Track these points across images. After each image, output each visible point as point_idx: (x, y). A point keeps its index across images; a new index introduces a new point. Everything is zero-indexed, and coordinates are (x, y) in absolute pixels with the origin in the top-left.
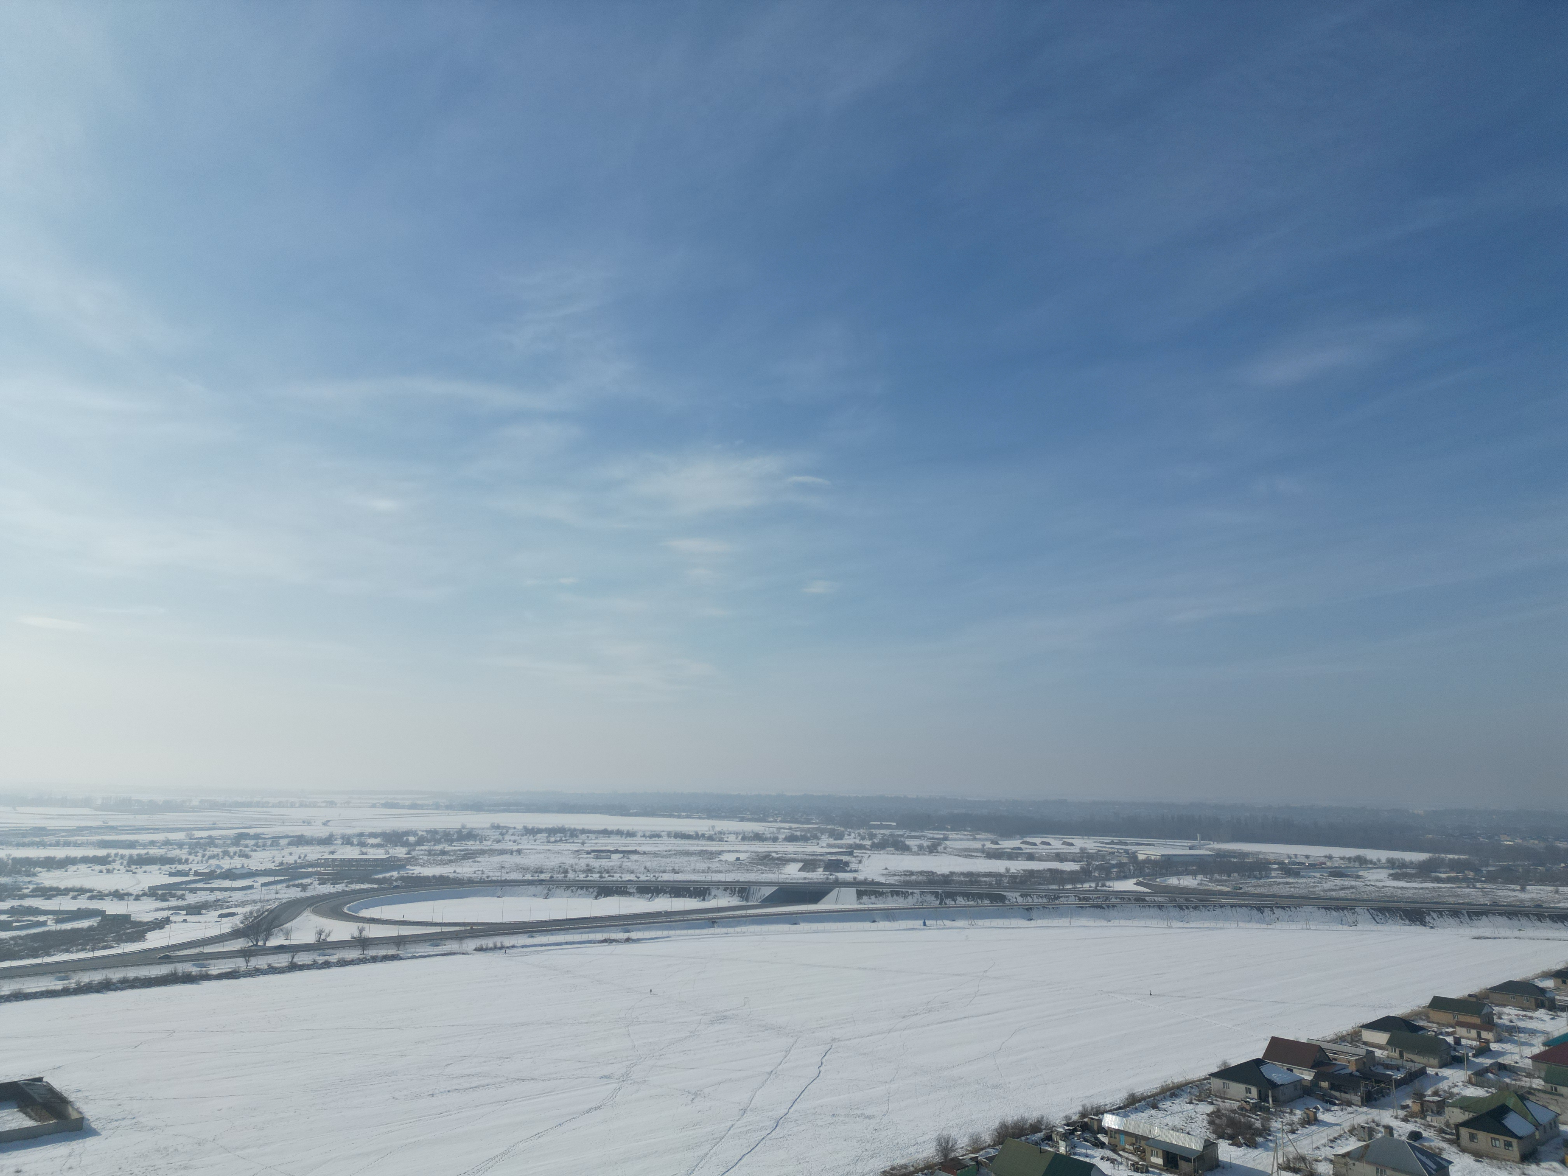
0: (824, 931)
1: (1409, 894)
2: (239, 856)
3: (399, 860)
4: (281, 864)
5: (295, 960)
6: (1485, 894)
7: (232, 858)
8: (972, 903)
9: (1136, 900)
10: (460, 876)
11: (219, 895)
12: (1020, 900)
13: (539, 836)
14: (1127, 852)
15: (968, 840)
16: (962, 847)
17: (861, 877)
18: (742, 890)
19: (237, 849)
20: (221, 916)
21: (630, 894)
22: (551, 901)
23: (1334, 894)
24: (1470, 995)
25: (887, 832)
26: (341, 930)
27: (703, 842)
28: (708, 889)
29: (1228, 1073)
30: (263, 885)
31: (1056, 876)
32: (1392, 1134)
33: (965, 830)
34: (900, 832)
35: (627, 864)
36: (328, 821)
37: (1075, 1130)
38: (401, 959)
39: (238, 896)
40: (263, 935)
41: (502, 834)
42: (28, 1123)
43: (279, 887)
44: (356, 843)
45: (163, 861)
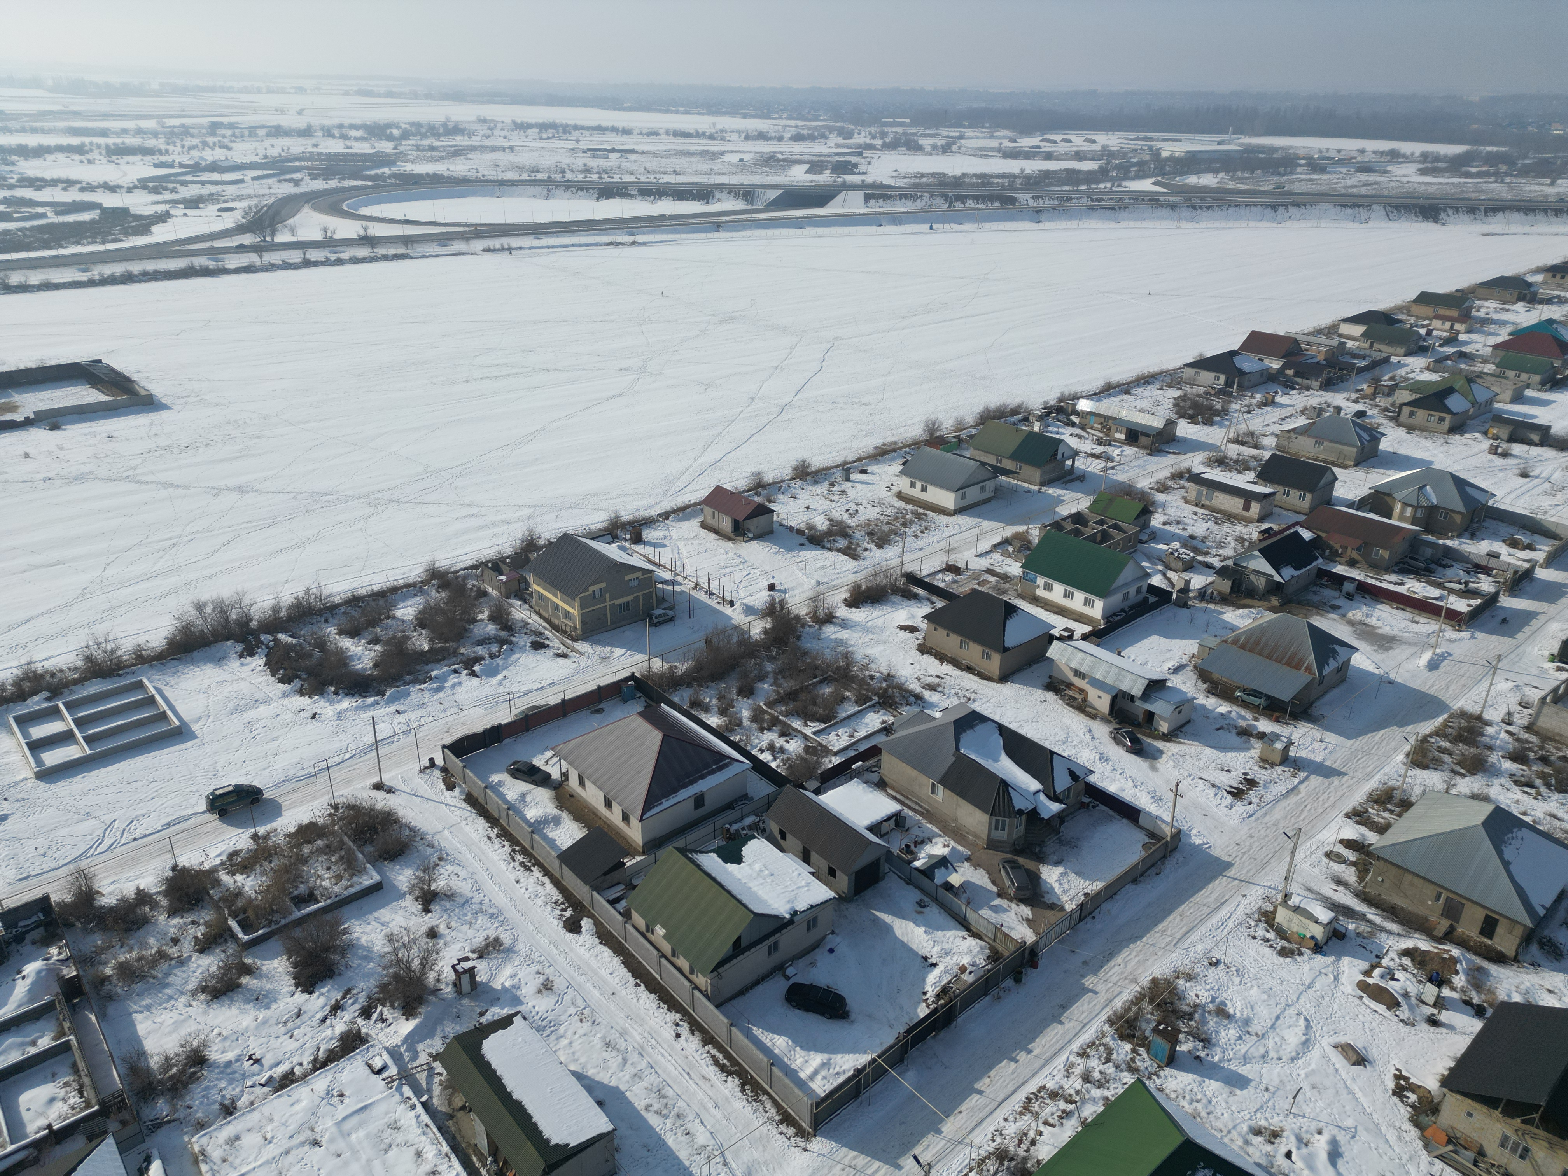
0: (829, 236)
1: (1431, 190)
2: (220, 147)
3: (387, 155)
4: (266, 157)
5: (308, 256)
6: (1510, 187)
7: (213, 149)
8: (981, 206)
9: (1150, 200)
10: (454, 174)
11: (214, 189)
12: (1031, 202)
13: (530, 132)
14: (1150, 148)
15: (985, 138)
16: (979, 146)
17: (869, 179)
18: (747, 193)
19: (216, 140)
20: (220, 210)
21: (632, 196)
22: (552, 202)
23: (1355, 190)
24: (1457, 290)
25: (900, 130)
26: (347, 229)
27: (704, 142)
28: (711, 192)
29: (1202, 364)
30: (254, 179)
31: (1073, 176)
32: (1339, 413)
33: (983, 127)
34: (914, 130)
35: (626, 165)
36: (303, 110)
37: (1051, 413)
38: (412, 258)
39: (231, 190)
40: (268, 231)
41: (490, 129)
42: (104, 398)
43: (270, 181)
44: (337, 135)
45: (142, 151)
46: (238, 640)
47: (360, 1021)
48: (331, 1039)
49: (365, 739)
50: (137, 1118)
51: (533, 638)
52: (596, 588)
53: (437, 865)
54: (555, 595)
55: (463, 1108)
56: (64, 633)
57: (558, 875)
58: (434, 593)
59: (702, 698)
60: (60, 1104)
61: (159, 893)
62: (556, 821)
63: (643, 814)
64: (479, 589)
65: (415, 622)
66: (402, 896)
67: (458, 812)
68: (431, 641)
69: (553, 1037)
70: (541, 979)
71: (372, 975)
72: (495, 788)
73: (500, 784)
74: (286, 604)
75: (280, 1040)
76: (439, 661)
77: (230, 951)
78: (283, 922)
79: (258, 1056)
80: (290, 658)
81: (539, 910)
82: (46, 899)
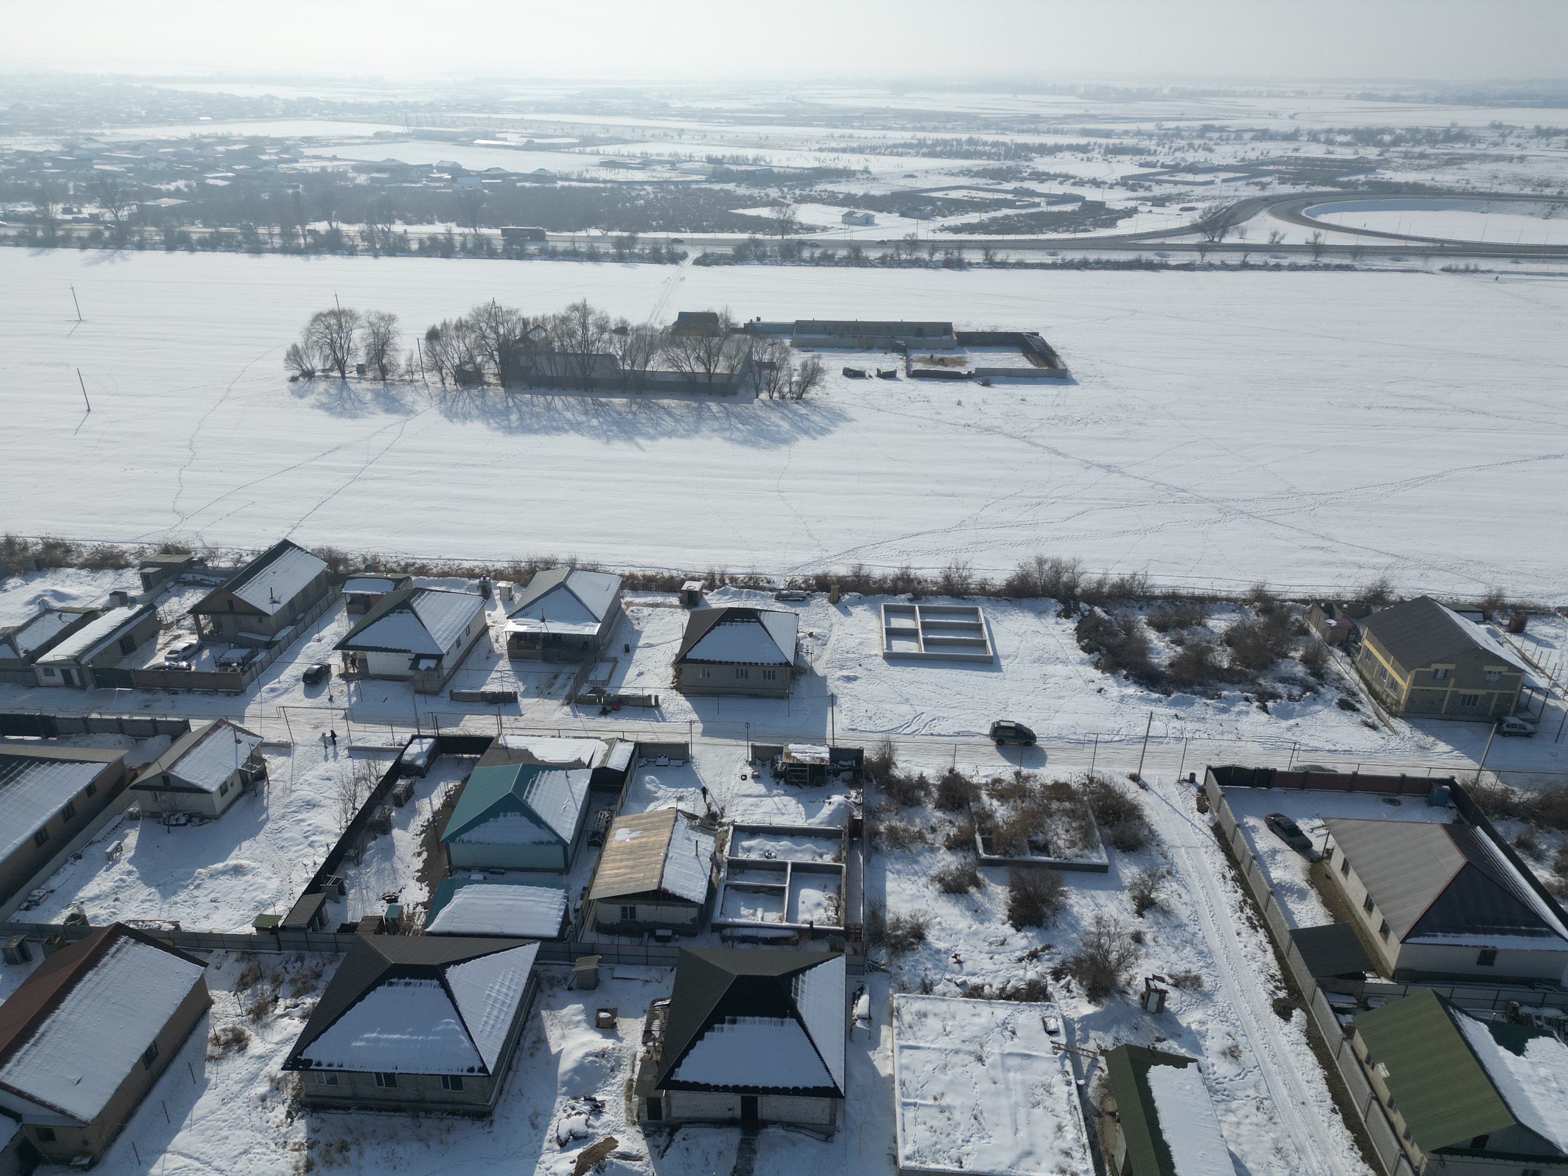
2: (1204, 149)
3: (1369, 161)
4: (1243, 160)
5: (1248, 259)
7: (1196, 151)
10: (1438, 185)
11: (1182, 189)
19: (1202, 142)
20: (1182, 209)
26: (1297, 234)
30: (1224, 181)
36: (1296, 114)
38: (1356, 270)
39: (1199, 191)
40: (1219, 232)
41: (1503, 136)
42: (1029, 366)
43: (1239, 184)
44: (1323, 139)
45: (1135, 151)
46: (1061, 601)
47: (1049, 978)
48: (1021, 979)
49: (1138, 730)
50: (865, 954)
51: (1343, 696)
52: (1441, 667)
53: (1164, 877)
54: (1388, 661)
55: (1112, 1114)
56: (938, 552)
57: (1284, 950)
58: (1252, 615)
59: (1536, 841)
60: (823, 911)
61: (934, 785)
62: (1302, 895)
63: (1408, 936)
64: (1302, 626)
65: (1224, 637)
66: (1121, 888)
67: (1201, 837)
68: (1233, 660)
69: (1222, 1106)
70: (1230, 1042)
71: (1073, 944)
72: (1248, 831)
73: (1254, 829)
74: (1111, 582)
75: (982, 956)
76: (1233, 683)
77: (969, 860)
78: (1016, 858)
79: (961, 958)
80: (1097, 631)
81: (1251, 974)
82: (860, 751)
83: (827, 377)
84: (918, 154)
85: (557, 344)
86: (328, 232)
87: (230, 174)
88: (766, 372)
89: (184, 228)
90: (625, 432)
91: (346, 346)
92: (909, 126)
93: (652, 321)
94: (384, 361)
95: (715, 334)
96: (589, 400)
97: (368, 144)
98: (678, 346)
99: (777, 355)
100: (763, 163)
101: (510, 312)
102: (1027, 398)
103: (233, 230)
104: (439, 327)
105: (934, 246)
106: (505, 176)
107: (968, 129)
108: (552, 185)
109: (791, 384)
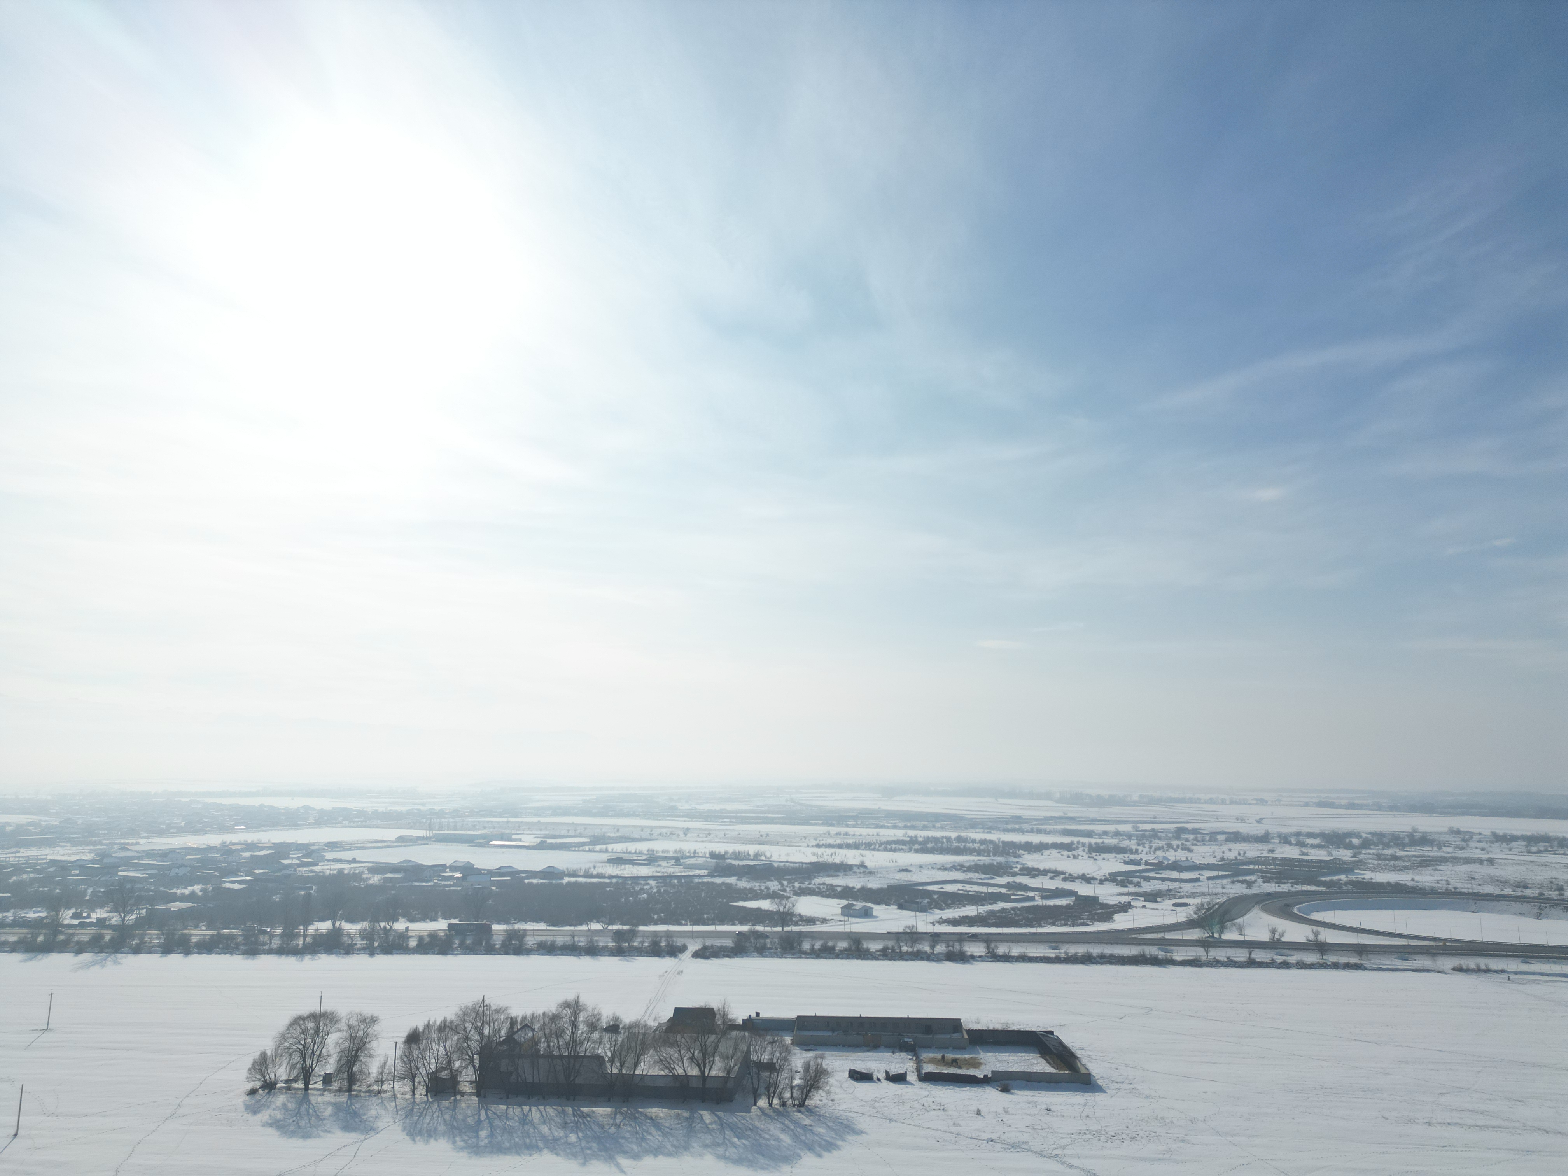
2: (1183, 849)
3: (1345, 863)
4: (1222, 859)
5: (1253, 956)
7: (1176, 851)
10: (1420, 885)
11: (1171, 885)
19: (1179, 843)
20: (1175, 905)
22: (1544, 923)
26: (1295, 932)
30: (1209, 878)
36: (1262, 819)
38: (1365, 969)
39: (1187, 887)
40: (1217, 927)
41: (1465, 840)
42: (1049, 1069)
43: (1225, 881)
44: (1294, 842)
45: (1117, 850)
83: (832, 1080)
84: (910, 850)
85: (542, 1046)
86: (329, 931)
87: (248, 878)
88: (765, 1074)
89: (186, 931)
90: (606, 1149)
91: (318, 1053)
92: (900, 825)
93: (646, 1018)
94: (355, 1069)
95: (712, 1031)
96: (569, 1110)
97: (389, 847)
98: (672, 1045)
99: (777, 1054)
100: (763, 858)
101: (498, 1011)
102: (1053, 1108)
103: (235, 931)
104: (421, 1029)
105: (935, 938)
106: (515, 874)
107: (956, 828)
108: (558, 881)
109: (792, 1088)
